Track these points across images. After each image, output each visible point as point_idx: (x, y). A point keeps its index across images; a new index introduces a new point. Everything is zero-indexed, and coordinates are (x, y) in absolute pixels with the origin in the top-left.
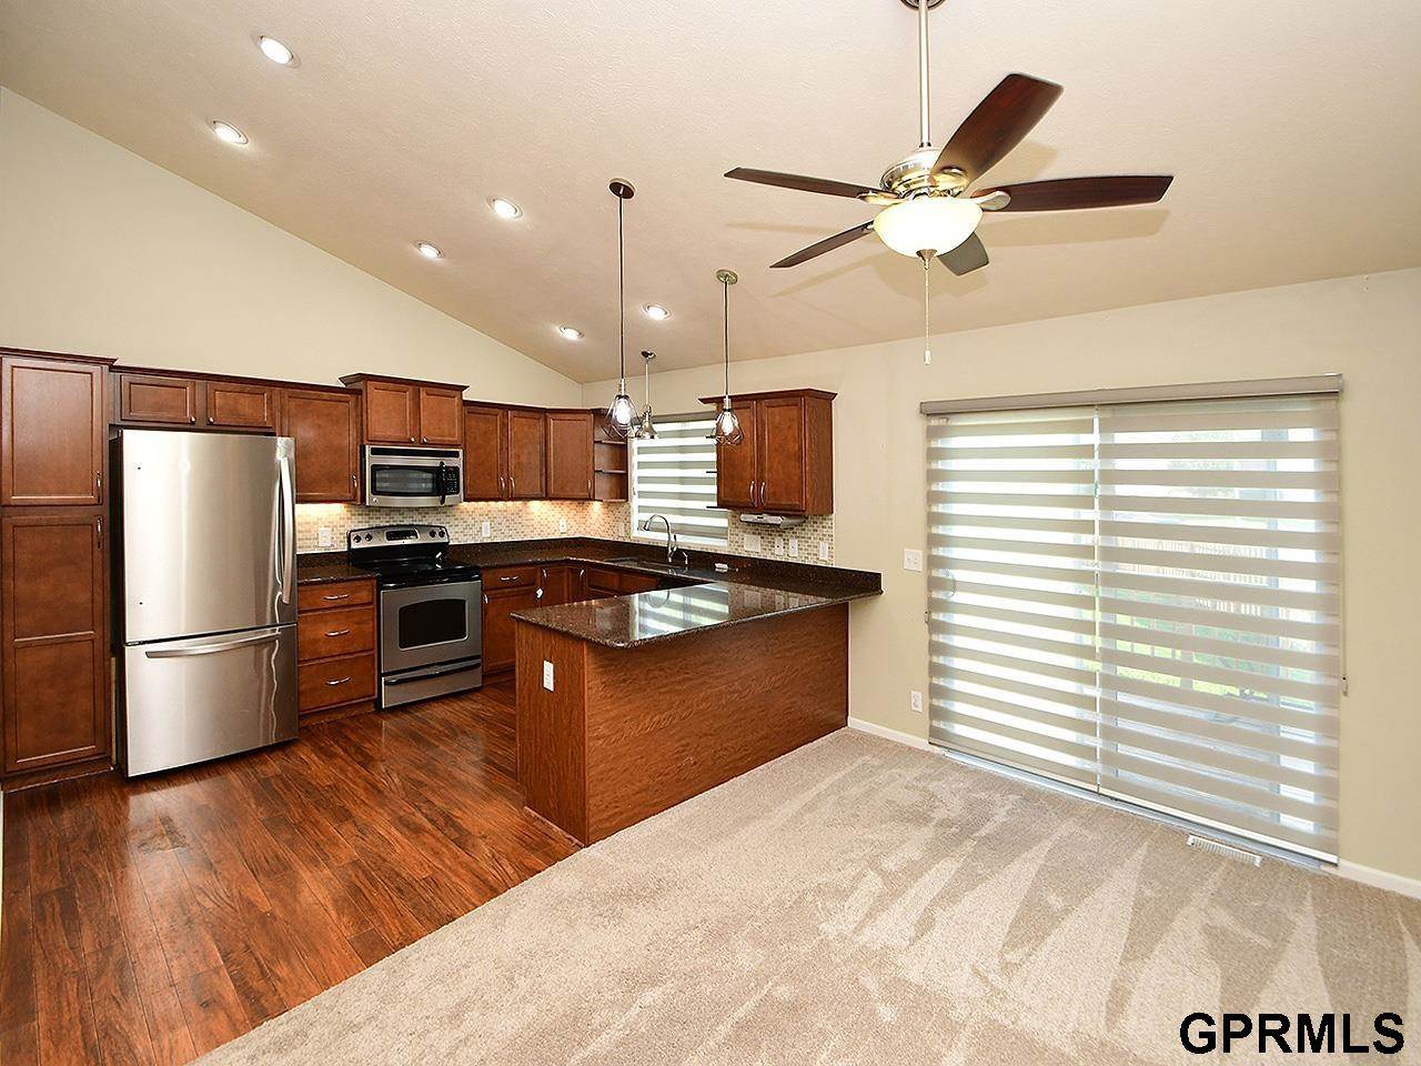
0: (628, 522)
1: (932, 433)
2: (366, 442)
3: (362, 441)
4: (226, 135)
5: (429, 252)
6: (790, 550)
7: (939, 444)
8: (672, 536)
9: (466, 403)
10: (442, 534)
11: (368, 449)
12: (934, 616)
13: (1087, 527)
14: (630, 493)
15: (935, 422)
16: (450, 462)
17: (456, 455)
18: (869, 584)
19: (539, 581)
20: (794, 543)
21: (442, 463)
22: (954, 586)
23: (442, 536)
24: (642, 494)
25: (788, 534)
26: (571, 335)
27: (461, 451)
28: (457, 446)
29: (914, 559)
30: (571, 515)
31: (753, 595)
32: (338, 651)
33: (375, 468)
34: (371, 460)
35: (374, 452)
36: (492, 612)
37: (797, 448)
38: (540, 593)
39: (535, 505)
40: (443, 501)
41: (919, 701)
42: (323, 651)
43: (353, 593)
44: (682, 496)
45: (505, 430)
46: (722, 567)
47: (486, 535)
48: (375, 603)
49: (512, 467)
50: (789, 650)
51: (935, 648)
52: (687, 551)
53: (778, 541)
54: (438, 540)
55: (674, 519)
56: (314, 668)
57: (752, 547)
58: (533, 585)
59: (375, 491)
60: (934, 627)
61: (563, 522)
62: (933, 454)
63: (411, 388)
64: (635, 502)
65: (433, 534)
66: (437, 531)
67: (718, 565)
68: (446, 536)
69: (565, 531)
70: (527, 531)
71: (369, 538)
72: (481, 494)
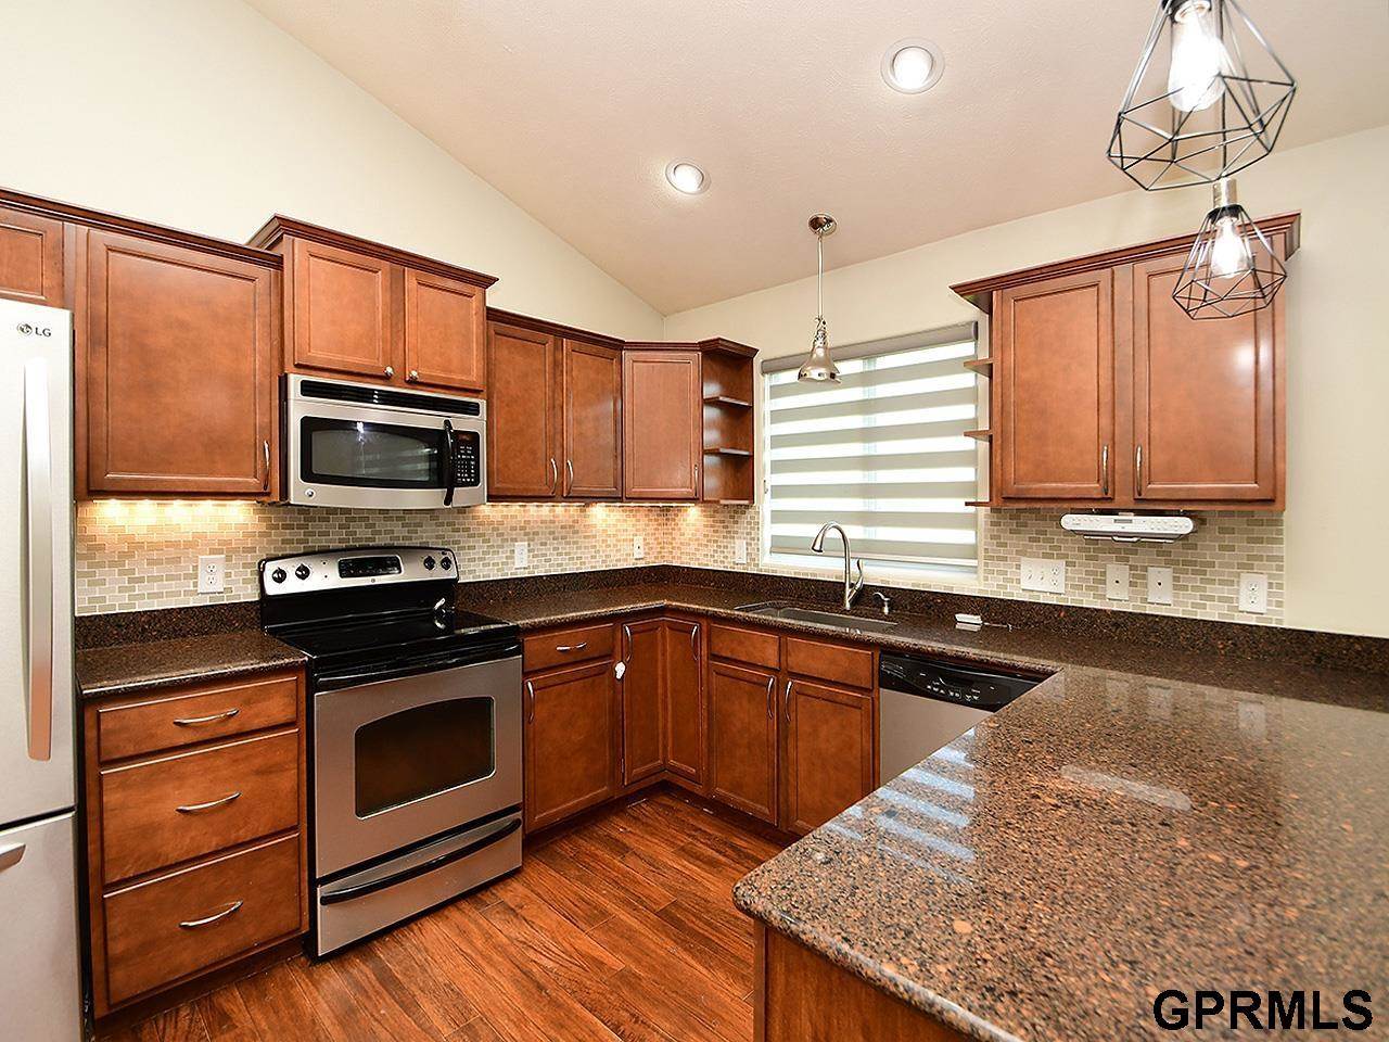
0: (753, 540)
2: (289, 367)
3: (282, 365)
8: (853, 563)
9: (493, 315)
10: (446, 564)
11: (295, 381)
14: (757, 489)
16: (462, 423)
17: (472, 409)
19: (618, 649)
21: (447, 423)
23: (447, 567)
24: (778, 492)
27: (483, 405)
28: (476, 392)
30: (650, 529)
33: (309, 425)
34: (301, 407)
35: (309, 389)
36: (540, 712)
38: (620, 669)
39: (599, 513)
40: (448, 500)
42: (173, 849)
43: (248, 702)
44: (867, 491)
45: (558, 373)
47: (521, 563)
48: (303, 722)
49: (569, 442)
53: (1116, 572)
54: (438, 574)
55: (855, 532)
56: (151, 895)
58: (609, 656)
59: (308, 475)
61: (639, 541)
63: (386, 264)
64: (765, 504)
65: (430, 564)
66: (438, 558)
67: (959, 617)
68: (453, 566)
69: (641, 556)
70: (586, 555)
71: (304, 573)
72: (518, 488)
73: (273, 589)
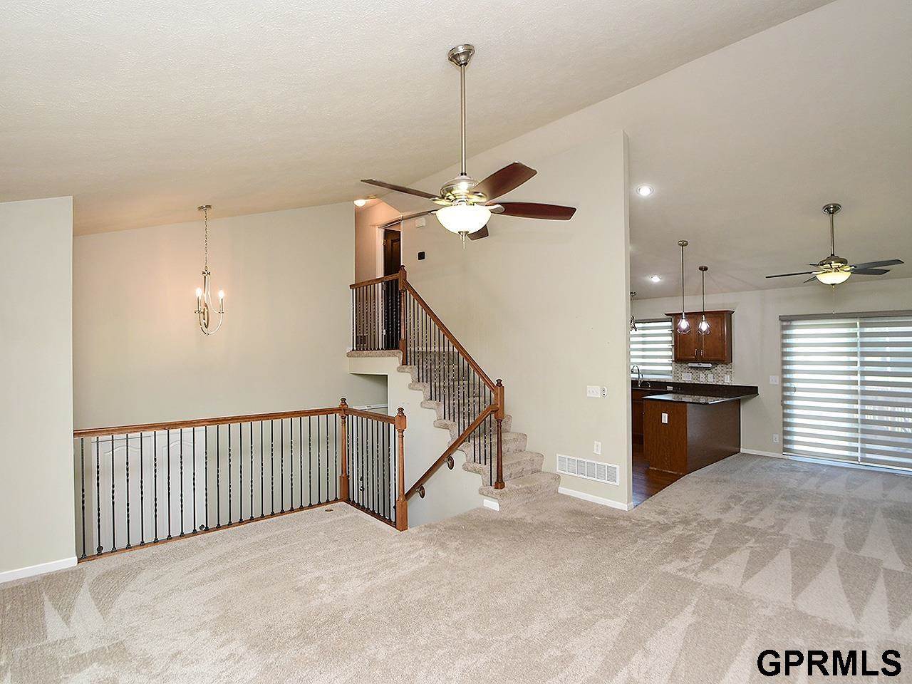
1: (784, 328)
7: (788, 332)
12: (785, 402)
13: (855, 363)
15: (785, 324)
18: (752, 391)
20: (710, 376)
22: (795, 389)
25: (708, 371)
29: (775, 380)
41: (777, 438)
46: (670, 388)
51: (785, 415)
52: (650, 382)
53: (702, 375)
55: (641, 368)
57: (687, 378)
60: (785, 407)
62: (784, 337)
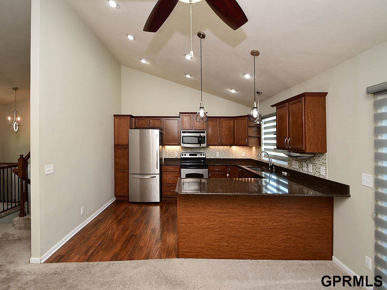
4: (143, 61)
5: (188, 76)
6: (309, 170)
7: (383, 111)
8: (270, 159)
9: (208, 117)
11: (182, 131)
12: (380, 217)
14: (262, 144)
15: (380, 97)
16: (202, 134)
17: (204, 132)
18: (342, 190)
19: (227, 171)
20: (311, 166)
21: (200, 135)
24: (266, 144)
25: (308, 161)
26: (233, 91)
27: (206, 131)
29: (368, 180)
30: (247, 151)
31: (296, 187)
32: (172, 183)
33: (183, 137)
34: (182, 135)
35: (183, 132)
37: (301, 121)
38: (228, 175)
39: (234, 148)
40: (200, 146)
42: (168, 182)
43: (175, 169)
45: (220, 124)
46: (284, 174)
47: (218, 156)
48: (180, 172)
49: (222, 136)
50: (286, 213)
51: (380, 236)
53: (305, 165)
54: (203, 156)
56: (167, 186)
57: (295, 166)
59: (183, 143)
60: (380, 223)
61: (244, 153)
63: (192, 115)
64: (263, 147)
65: (201, 155)
66: (203, 154)
67: (283, 172)
68: (205, 156)
69: (244, 156)
70: (231, 155)
71: (185, 155)
72: (212, 144)
73: (182, 157)
